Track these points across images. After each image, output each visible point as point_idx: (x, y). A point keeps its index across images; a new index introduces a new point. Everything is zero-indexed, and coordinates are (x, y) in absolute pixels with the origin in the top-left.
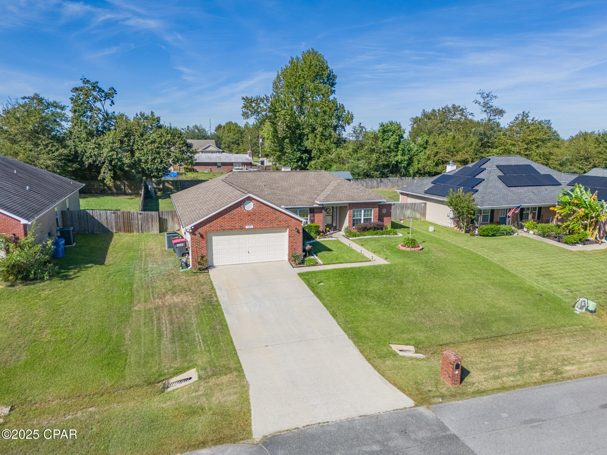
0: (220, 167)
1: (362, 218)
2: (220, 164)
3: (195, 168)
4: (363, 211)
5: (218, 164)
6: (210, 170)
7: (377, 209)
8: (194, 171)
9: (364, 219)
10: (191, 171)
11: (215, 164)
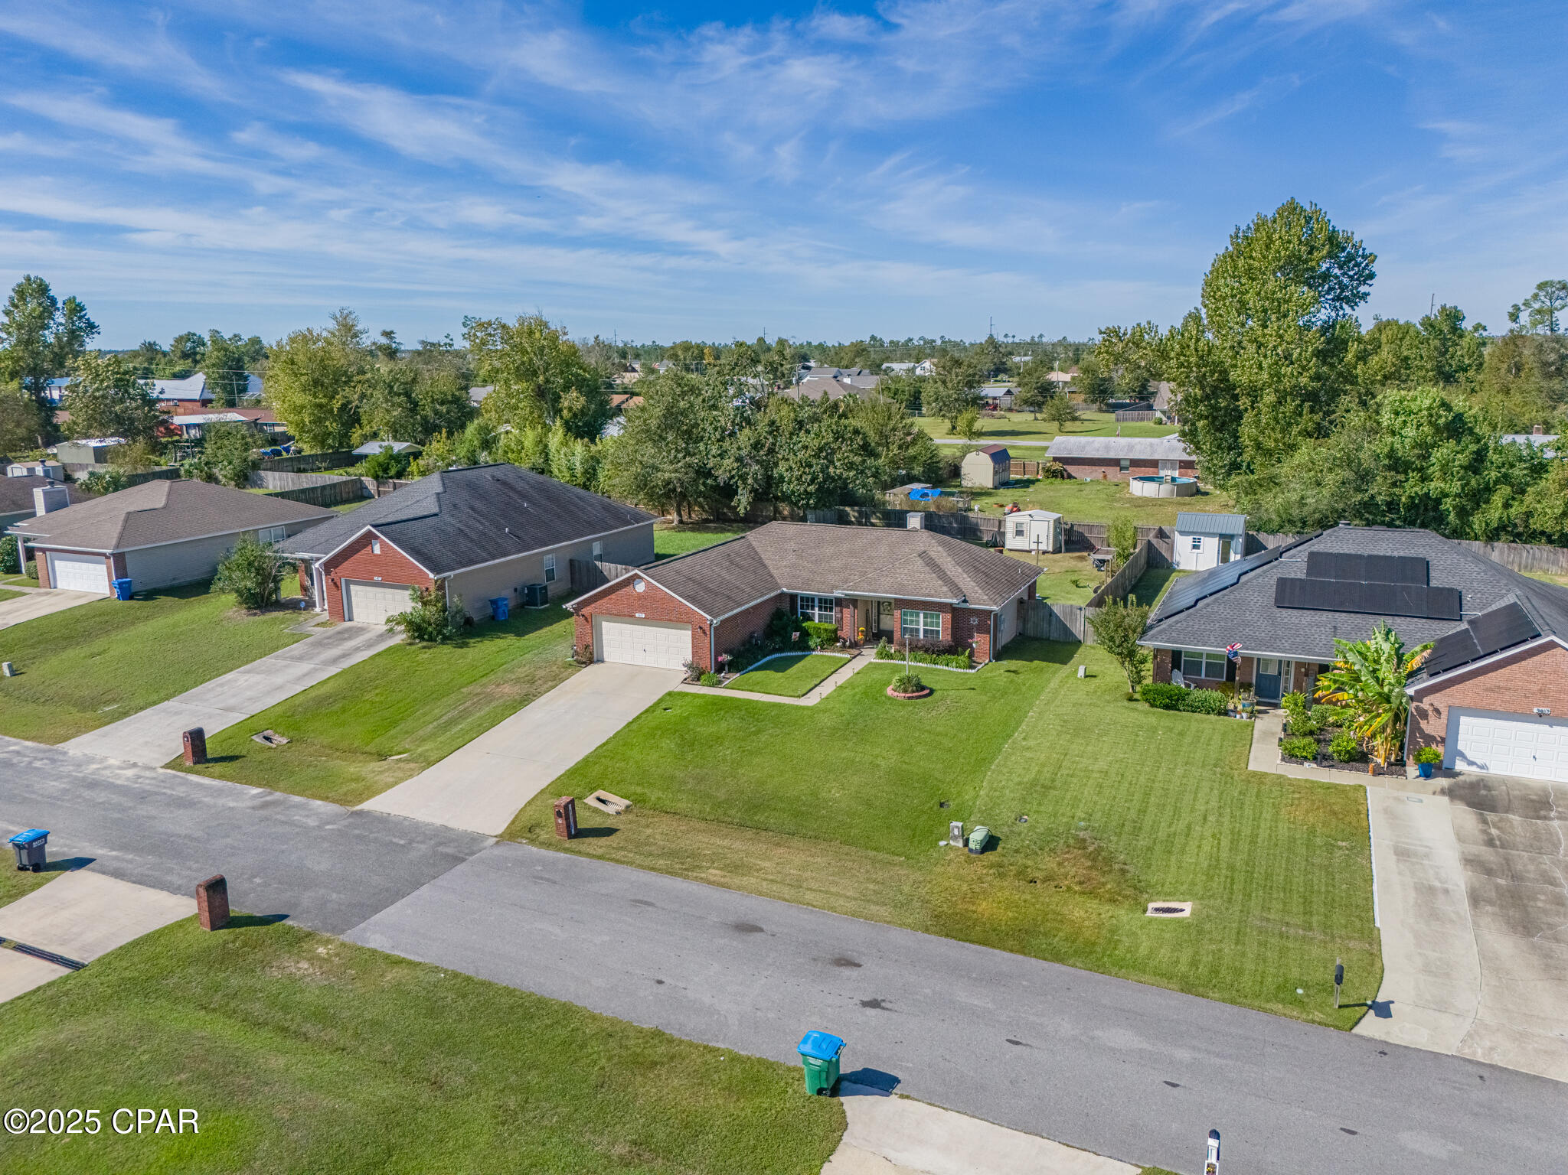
0: (1127, 468)
1: (921, 627)
2: (1128, 463)
3: (1071, 469)
4: (922, 615)
5: (1123, 463)
6: (1102, 475)
7: (949, 616)
8: (1063, 477)
9: (925, 631)
10: (1056, 477)
11: (1115, 463)
